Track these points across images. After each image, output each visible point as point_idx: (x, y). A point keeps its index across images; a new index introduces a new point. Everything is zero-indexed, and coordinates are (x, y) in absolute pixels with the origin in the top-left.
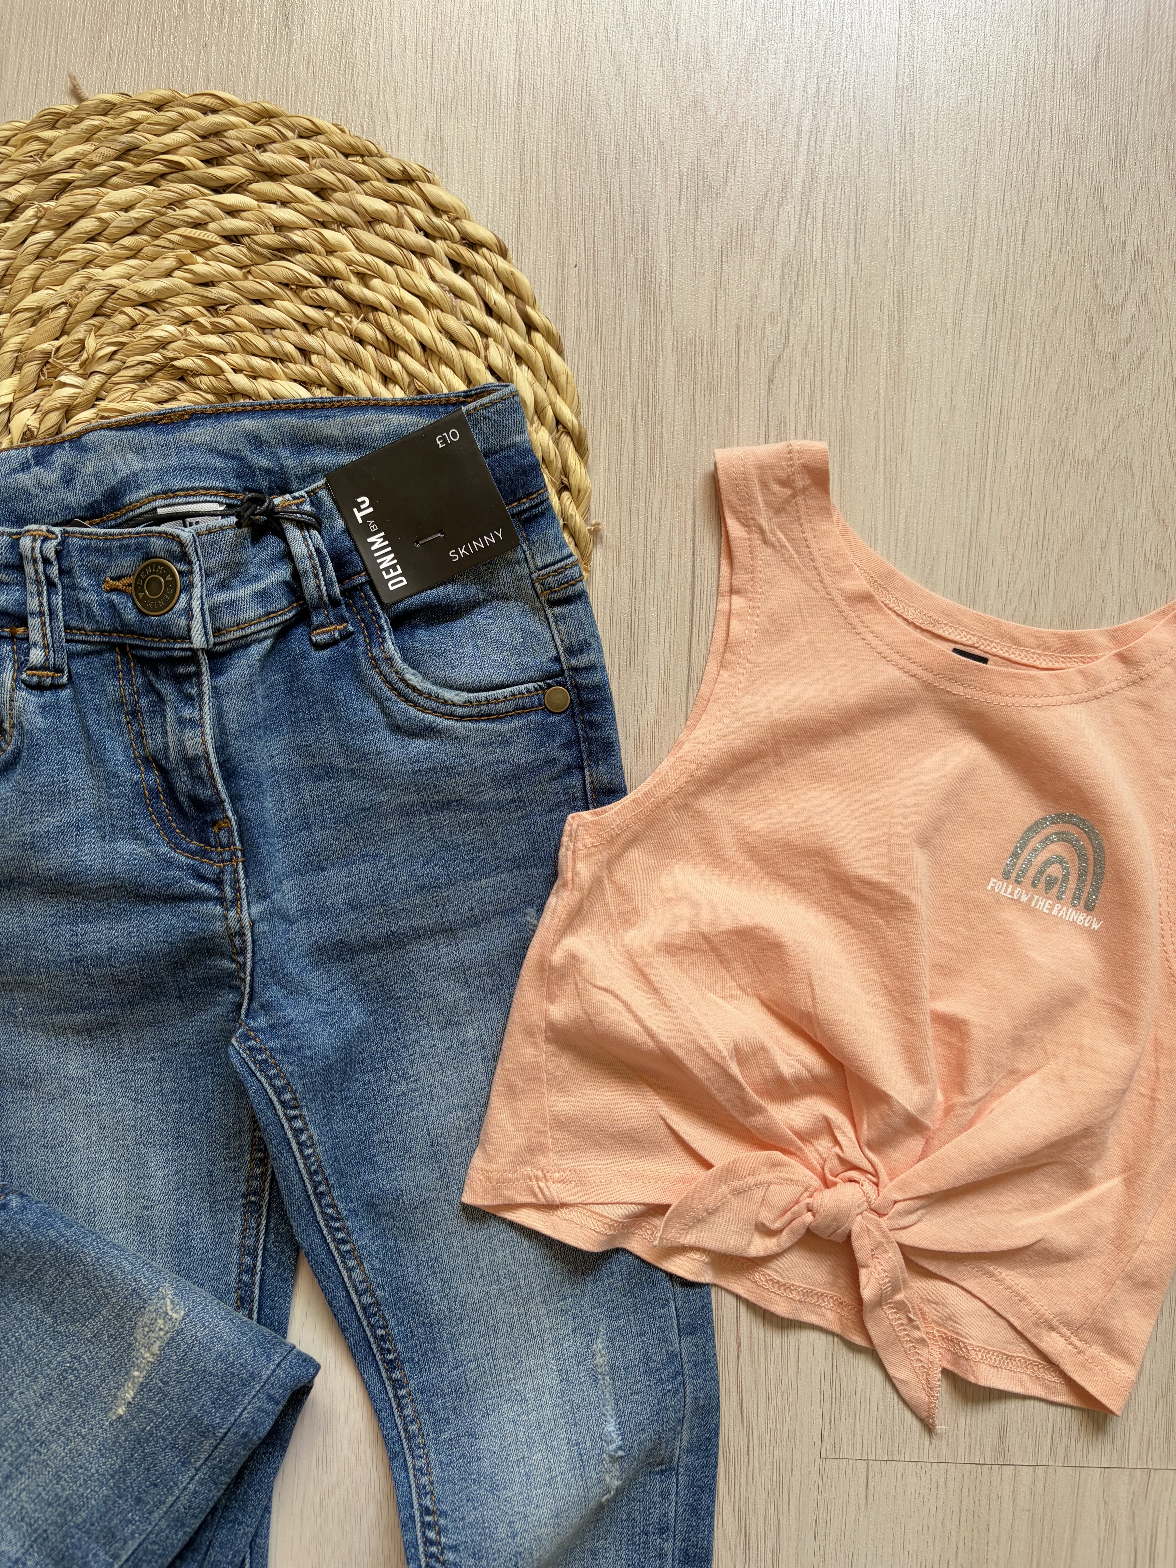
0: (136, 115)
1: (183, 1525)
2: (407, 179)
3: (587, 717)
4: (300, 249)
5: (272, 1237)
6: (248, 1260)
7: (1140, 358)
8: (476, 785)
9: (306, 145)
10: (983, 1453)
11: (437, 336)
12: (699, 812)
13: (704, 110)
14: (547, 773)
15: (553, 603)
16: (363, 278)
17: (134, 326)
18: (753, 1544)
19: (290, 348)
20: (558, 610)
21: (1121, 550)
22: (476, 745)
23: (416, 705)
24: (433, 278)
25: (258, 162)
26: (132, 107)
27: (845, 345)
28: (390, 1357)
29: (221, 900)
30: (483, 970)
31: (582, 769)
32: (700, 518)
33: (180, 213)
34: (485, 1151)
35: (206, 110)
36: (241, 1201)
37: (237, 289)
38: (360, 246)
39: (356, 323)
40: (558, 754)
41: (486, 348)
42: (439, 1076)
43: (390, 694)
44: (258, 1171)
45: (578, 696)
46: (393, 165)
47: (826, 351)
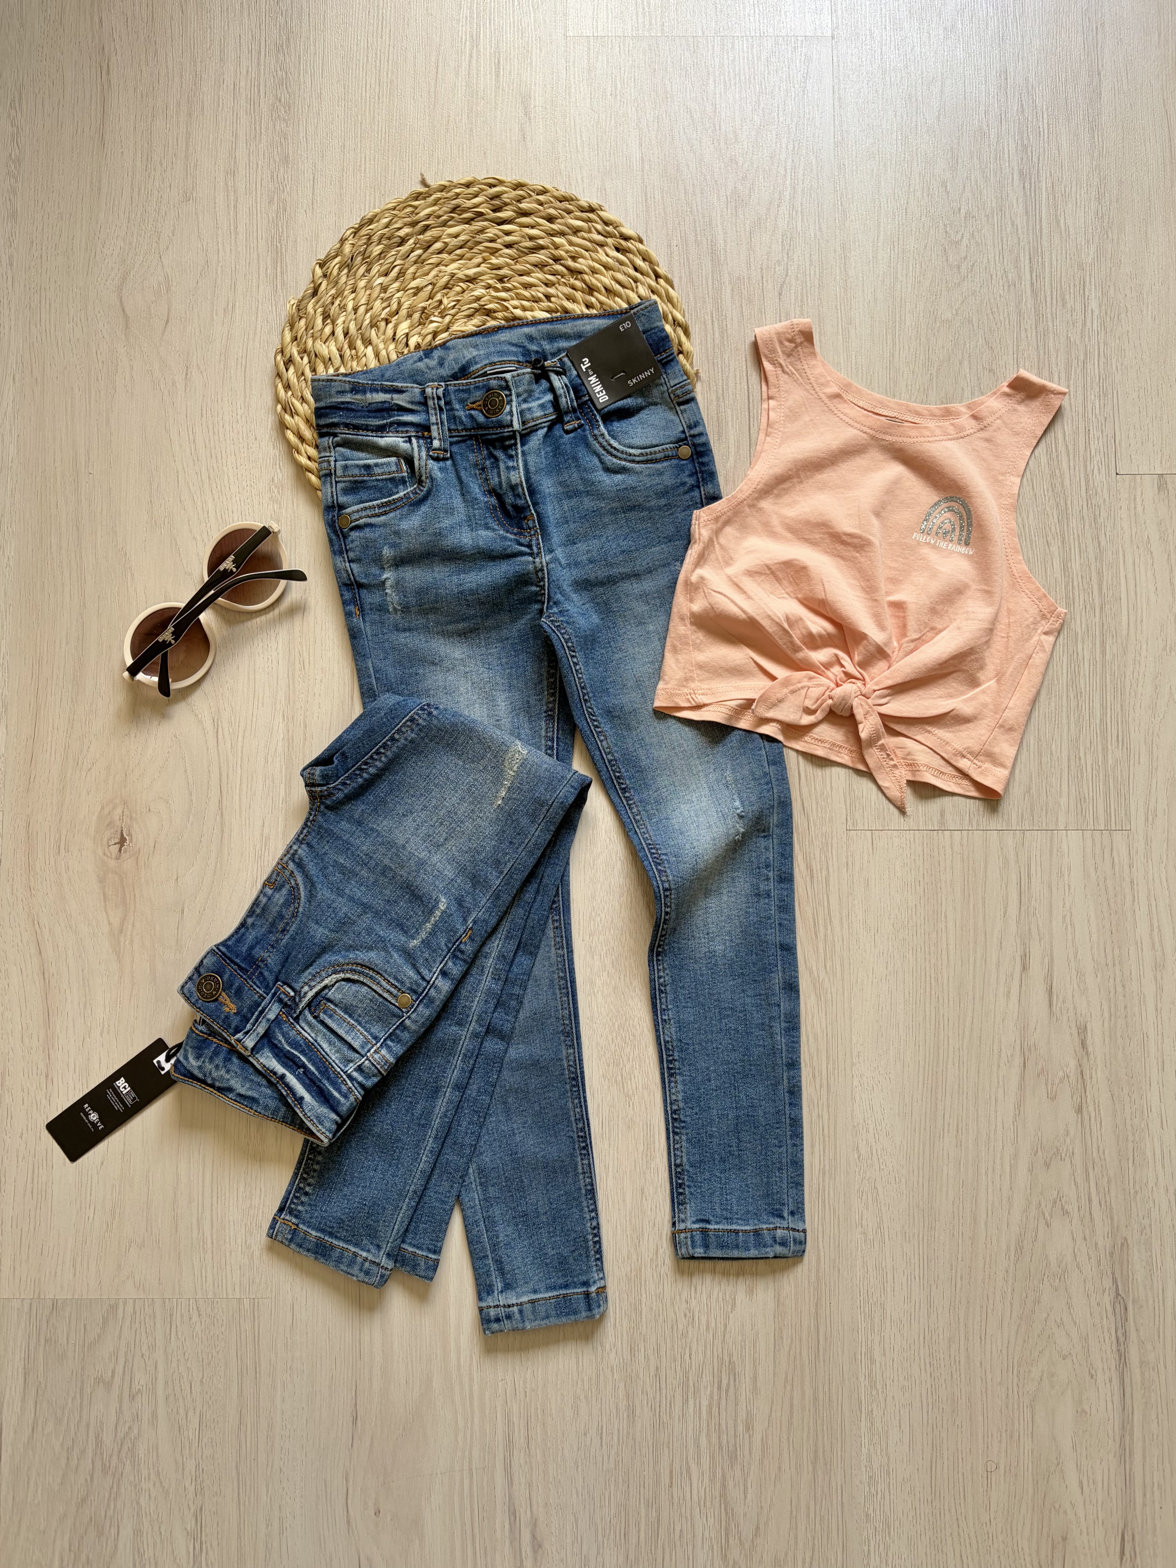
0: (458, 190)
1: (533, 854)
2: (591, 210)
3: (700, 460)
4: (542, 247)
5: (560, 732)
6: (549, 743)
7: (973, 266)
8: (647, 497)
9: (541, 198)
10: (933, 825)
11: (613, 283)
12: (760, 509)
13: (737, 163)
14: (682, 489)
15: (680, 404)
16: (574, 258)
17: (464, 291)
18: (815, 875)
19: (541, 295)
20: (682, 407)
21: (970, 363)
22: (646, 476)
23: (616, 457)
24: (607, 255)
25: (519, 208)
26: (455, 187)
27: (817, 273)
28: (623, 786)
29: (531, 554)
30: (656, 595)
31: (699, 487)
32: (749, 364)
33: (483, 236)
34: (664, 680)
35: (491, 186)
36: (544, 714)
37: (512, 270)
38: (571, 243)
39: (572, 281)
40: (687, 480)
41: (637, 287)
42: (637, 649)
43: (603, 452)
44: (552, 699)
45: (695, 449)
46: (584, 204)
47: (808, 277)
